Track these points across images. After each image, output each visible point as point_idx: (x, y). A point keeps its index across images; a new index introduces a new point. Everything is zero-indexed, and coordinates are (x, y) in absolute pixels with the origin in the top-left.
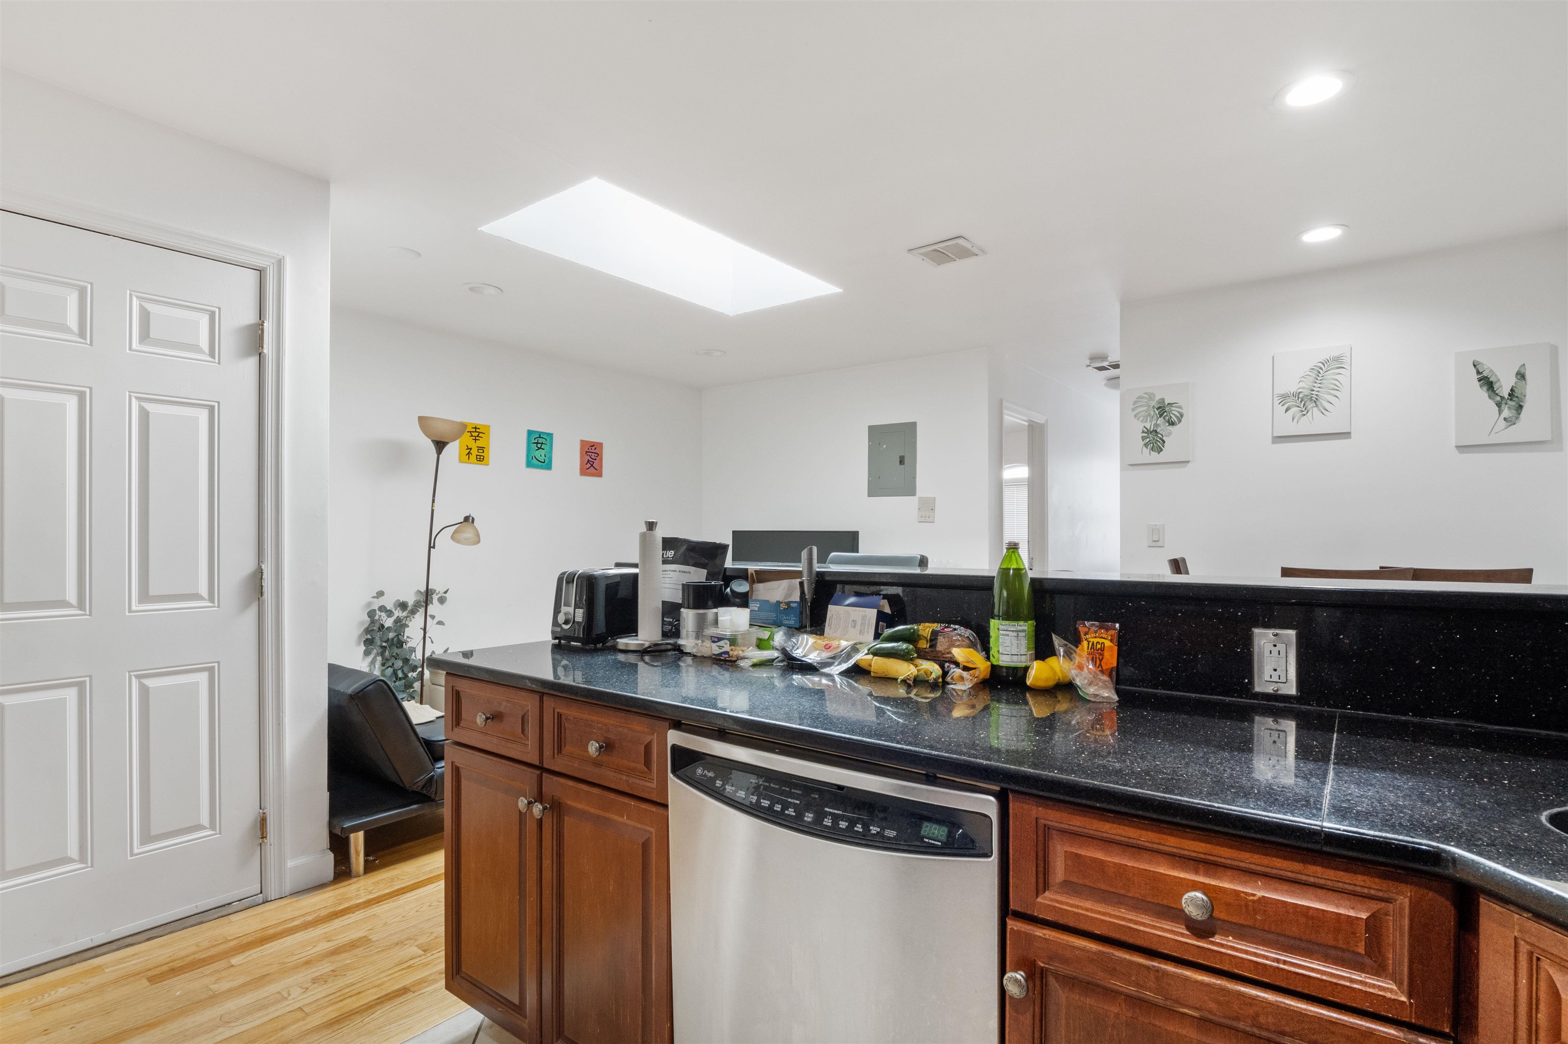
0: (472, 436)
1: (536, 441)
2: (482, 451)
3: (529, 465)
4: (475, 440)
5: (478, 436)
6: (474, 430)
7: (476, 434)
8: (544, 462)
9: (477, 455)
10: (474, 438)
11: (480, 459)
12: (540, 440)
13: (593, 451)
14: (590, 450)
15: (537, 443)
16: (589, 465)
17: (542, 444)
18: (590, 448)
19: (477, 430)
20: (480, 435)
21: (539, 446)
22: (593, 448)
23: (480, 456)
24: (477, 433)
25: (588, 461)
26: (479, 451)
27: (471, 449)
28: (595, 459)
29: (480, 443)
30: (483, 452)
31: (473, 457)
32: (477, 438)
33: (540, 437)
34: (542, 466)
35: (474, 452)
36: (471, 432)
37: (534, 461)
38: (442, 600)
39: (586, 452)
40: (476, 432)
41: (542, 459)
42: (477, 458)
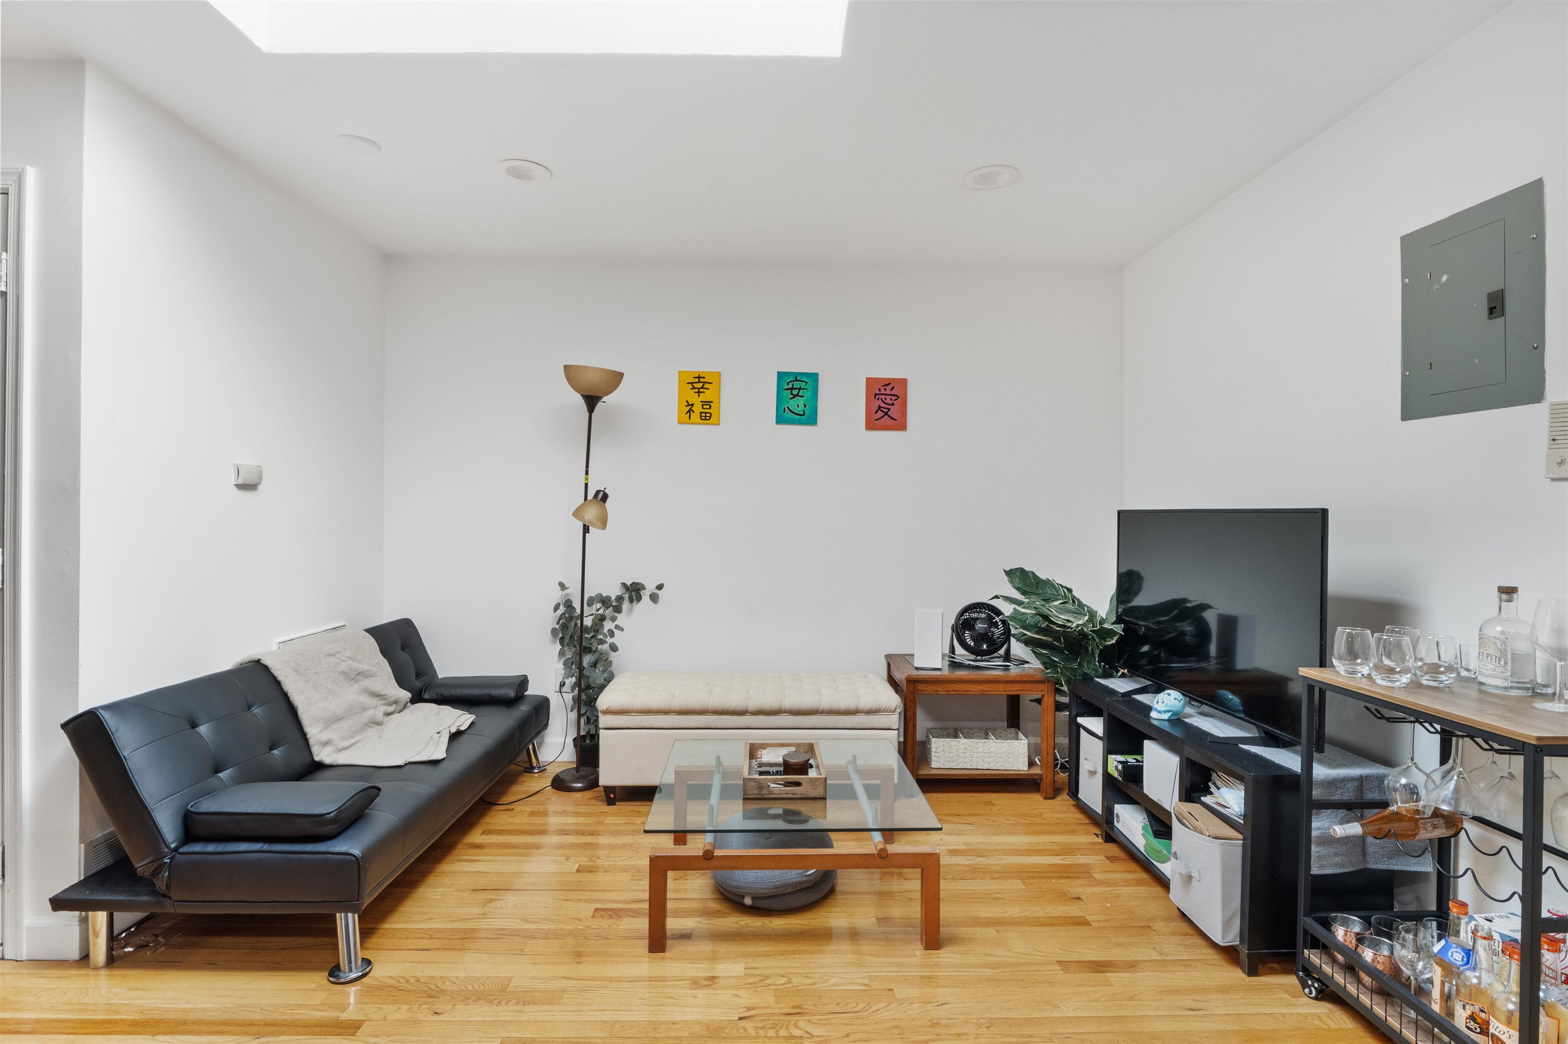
0: (694, 388)
1: (790, 386)
2: (708, 407)
3: (780, 420)
4: (699, 392)
5: (702, 388)
6: (697, 380)
7: (700, 385)
8: (804, 414)
9: (701, 413)
10: (697, 390)
11: (706, 417)
12: (797, 384)
13: (888, 392)
14: (883, 392)
15: (792, 389)
16: (880, 414)
17: (800, 389)
18: (882, 389)
19: (702, 380)
20: (706, 386)
21: (795, 392)
22: (890, 387)
23: (706, 413)
24: (702, 384)
25: (879, 407)
26: (705, 407)
27: (692, 405)
28: (893, 404)
29: (703, 397)
30: (710, 408)
31: (695, 416)
32: (701, 390)
33: (796, 380)
34: (800, 419)
35: (698, 408)
36: (692, 383)
37: (788, 414)
38: (654, 598)
39: (876, 395)
40: (699, 382)
41: (798, 410)
42: (701, 416)
